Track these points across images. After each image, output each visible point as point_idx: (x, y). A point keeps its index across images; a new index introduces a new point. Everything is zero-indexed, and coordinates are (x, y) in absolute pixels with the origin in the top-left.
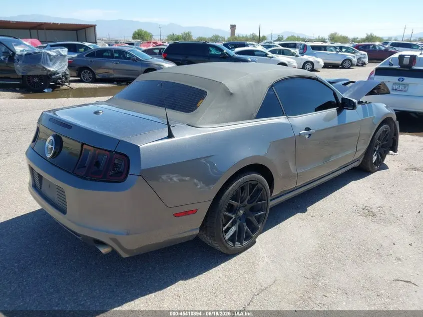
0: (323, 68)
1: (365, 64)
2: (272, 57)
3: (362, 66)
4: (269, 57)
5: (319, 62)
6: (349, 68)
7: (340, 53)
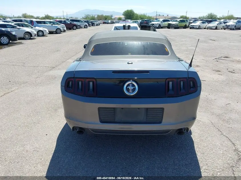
0: (48, 34)
1: (65, 31)
2: (20, 29)
3: (64, 32)
4: (18, 28)
5: (46, 31)
6: (60, 33)
7: (53, 25)
